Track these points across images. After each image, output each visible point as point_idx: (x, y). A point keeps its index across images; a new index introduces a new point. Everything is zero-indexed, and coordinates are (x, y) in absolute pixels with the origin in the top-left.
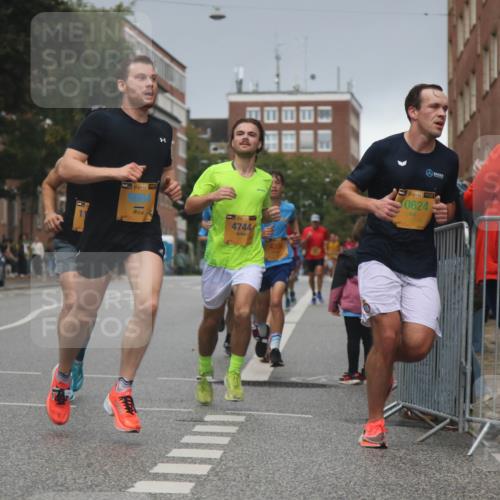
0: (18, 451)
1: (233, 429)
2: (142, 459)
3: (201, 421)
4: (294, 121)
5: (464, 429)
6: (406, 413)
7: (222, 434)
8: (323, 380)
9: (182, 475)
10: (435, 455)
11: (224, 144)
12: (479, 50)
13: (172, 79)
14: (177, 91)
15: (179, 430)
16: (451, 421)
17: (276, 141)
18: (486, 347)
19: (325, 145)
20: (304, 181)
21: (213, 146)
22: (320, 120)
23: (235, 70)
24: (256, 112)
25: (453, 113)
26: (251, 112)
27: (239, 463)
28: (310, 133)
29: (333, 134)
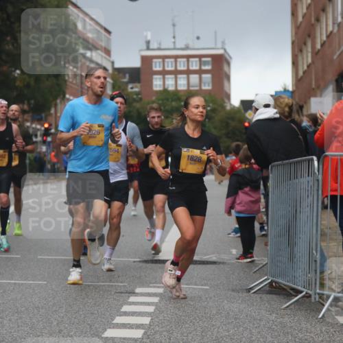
0: (10, 320)
1: (156, 300)
2: (96, 325)
3: (133, 293)
4: (185, 68)
5: (315, 299)
6: (272, 285)
7: (148, 304)
8: (214, 258)
9: (124, 339)
10: (297, 318)
11: (138, 85)
12: (313, 21)
14: (105, 48)
15: (119, 300)
16: (306, 293)
17: (173, 82)
19: (207, 85)
21: (130, 86)
22: (203, 68)
23: (145, 34)
24: (160, 62)
25: (295, 63)
26: (156, 63)
27: (162, 327)
28: (196, 77)
29: (213, 77)
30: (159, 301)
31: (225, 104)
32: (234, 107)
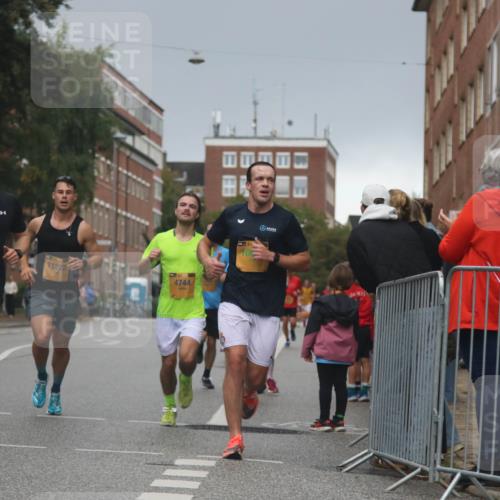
1: (203, 474)
3: (171, 465)
5: (434, 478)
6: (377, 462)
7: (192, 479)
8: (294, 426)
11: (201, 188)
12: (456, 99)
13: (150, 122)
14: (154, 133)
15: (149, 473)
16: (422, 470)
18: (458, 397)
19: (300, 191)
21: (189, 189)
22: (296, 166)
24: (233, 156)
25: (428, 162)
26: (227, 156)
28: (286, 178)
29: (309, 180)
30: (208, 476)
31: (326, 221)
32: (339, 224)
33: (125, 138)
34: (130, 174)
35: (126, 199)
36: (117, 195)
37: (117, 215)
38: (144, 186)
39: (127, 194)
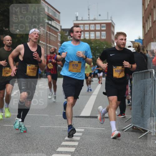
0: (14, 143)
2: (53, 146)
4: (94, 29)
9: (67, 152)
10: (145, 143)
12: (152, 7)
13: (56, 16)
14: (57, 20)
15: (64, 135)
16: (149, 132)
17: (88, 35)
19: (104, 37)
20: (97, 48)
21: (69, 37)
22: (102, 29)
23: (76, 13)
24: (82, 26)
25: (144, 27)
27: (84, 147)
28: (99, 33)
29: (106, 33)
30: (82, 134)
31: (112, 45)
33: (49, 22)
34: (50, 33)
35: (50, 41)
36: (47, 40)
37: (47, 46)
38: (55, 37)
39: (50, 39)
